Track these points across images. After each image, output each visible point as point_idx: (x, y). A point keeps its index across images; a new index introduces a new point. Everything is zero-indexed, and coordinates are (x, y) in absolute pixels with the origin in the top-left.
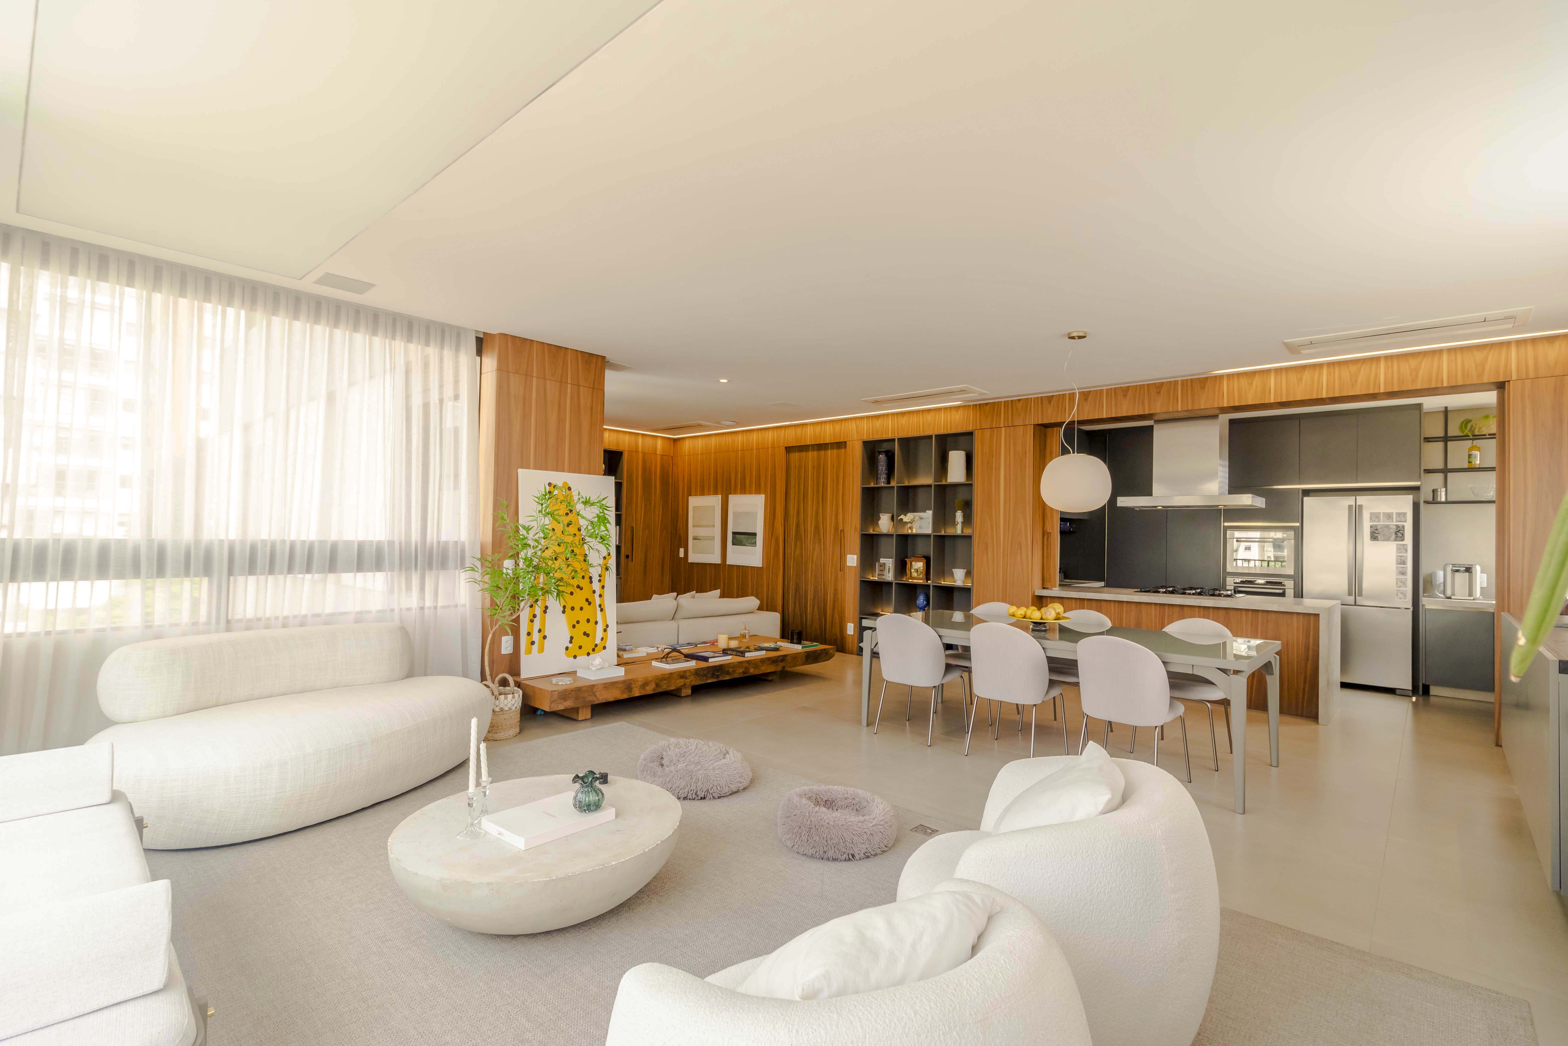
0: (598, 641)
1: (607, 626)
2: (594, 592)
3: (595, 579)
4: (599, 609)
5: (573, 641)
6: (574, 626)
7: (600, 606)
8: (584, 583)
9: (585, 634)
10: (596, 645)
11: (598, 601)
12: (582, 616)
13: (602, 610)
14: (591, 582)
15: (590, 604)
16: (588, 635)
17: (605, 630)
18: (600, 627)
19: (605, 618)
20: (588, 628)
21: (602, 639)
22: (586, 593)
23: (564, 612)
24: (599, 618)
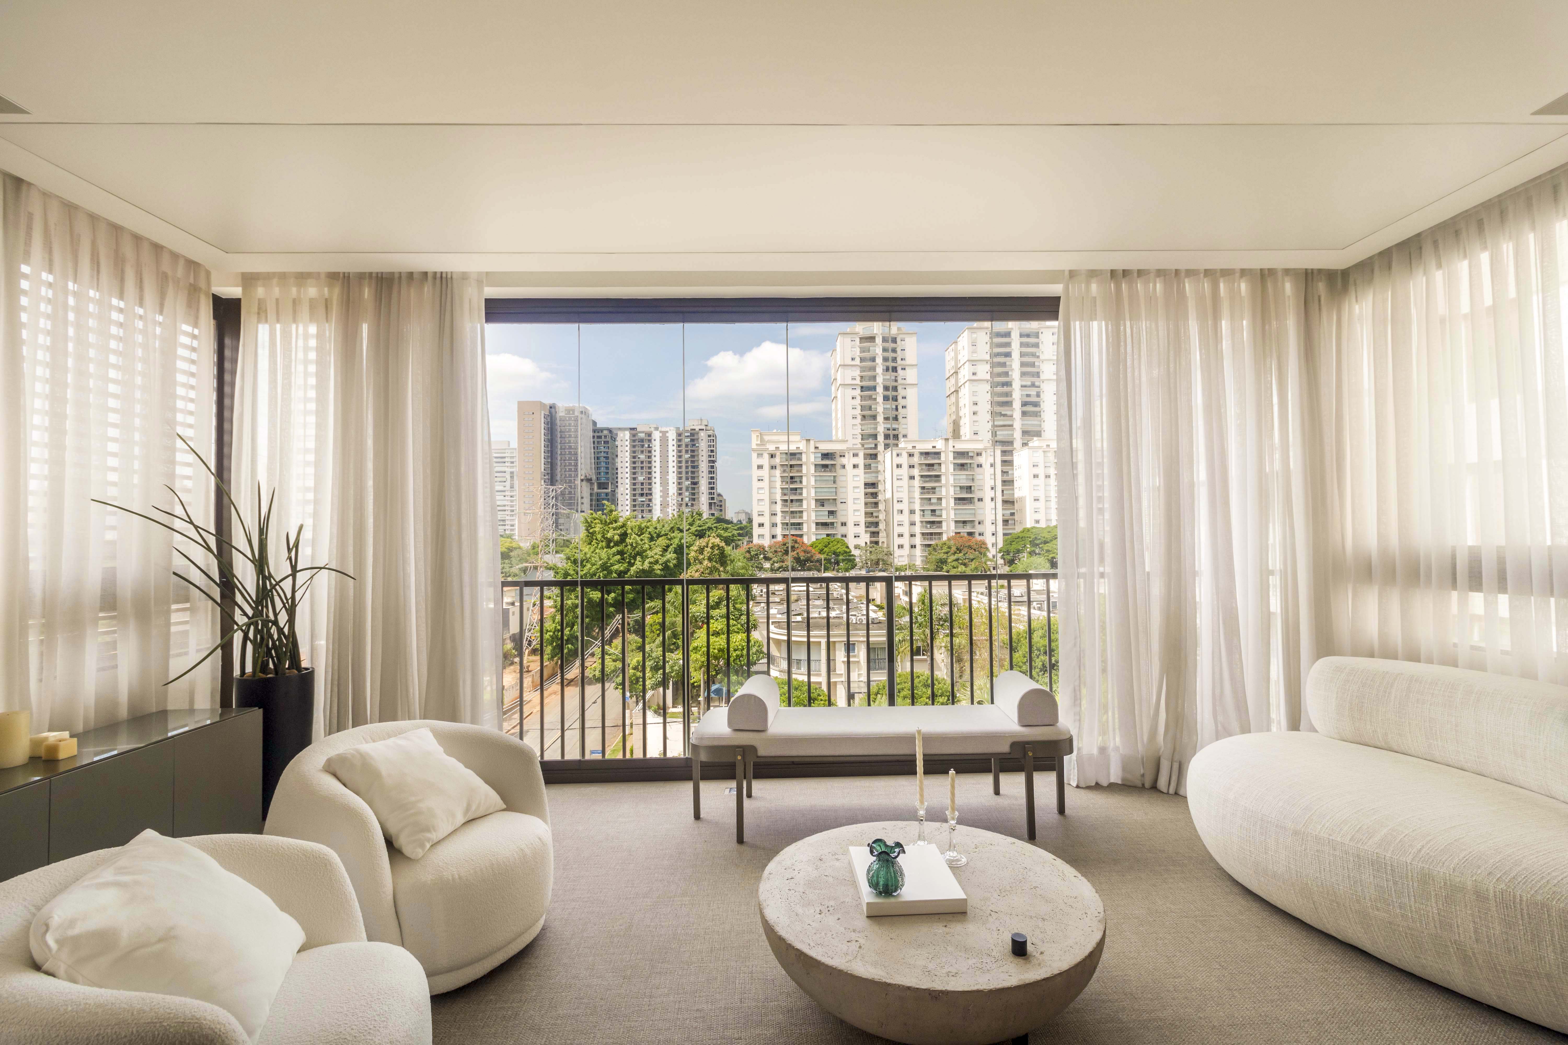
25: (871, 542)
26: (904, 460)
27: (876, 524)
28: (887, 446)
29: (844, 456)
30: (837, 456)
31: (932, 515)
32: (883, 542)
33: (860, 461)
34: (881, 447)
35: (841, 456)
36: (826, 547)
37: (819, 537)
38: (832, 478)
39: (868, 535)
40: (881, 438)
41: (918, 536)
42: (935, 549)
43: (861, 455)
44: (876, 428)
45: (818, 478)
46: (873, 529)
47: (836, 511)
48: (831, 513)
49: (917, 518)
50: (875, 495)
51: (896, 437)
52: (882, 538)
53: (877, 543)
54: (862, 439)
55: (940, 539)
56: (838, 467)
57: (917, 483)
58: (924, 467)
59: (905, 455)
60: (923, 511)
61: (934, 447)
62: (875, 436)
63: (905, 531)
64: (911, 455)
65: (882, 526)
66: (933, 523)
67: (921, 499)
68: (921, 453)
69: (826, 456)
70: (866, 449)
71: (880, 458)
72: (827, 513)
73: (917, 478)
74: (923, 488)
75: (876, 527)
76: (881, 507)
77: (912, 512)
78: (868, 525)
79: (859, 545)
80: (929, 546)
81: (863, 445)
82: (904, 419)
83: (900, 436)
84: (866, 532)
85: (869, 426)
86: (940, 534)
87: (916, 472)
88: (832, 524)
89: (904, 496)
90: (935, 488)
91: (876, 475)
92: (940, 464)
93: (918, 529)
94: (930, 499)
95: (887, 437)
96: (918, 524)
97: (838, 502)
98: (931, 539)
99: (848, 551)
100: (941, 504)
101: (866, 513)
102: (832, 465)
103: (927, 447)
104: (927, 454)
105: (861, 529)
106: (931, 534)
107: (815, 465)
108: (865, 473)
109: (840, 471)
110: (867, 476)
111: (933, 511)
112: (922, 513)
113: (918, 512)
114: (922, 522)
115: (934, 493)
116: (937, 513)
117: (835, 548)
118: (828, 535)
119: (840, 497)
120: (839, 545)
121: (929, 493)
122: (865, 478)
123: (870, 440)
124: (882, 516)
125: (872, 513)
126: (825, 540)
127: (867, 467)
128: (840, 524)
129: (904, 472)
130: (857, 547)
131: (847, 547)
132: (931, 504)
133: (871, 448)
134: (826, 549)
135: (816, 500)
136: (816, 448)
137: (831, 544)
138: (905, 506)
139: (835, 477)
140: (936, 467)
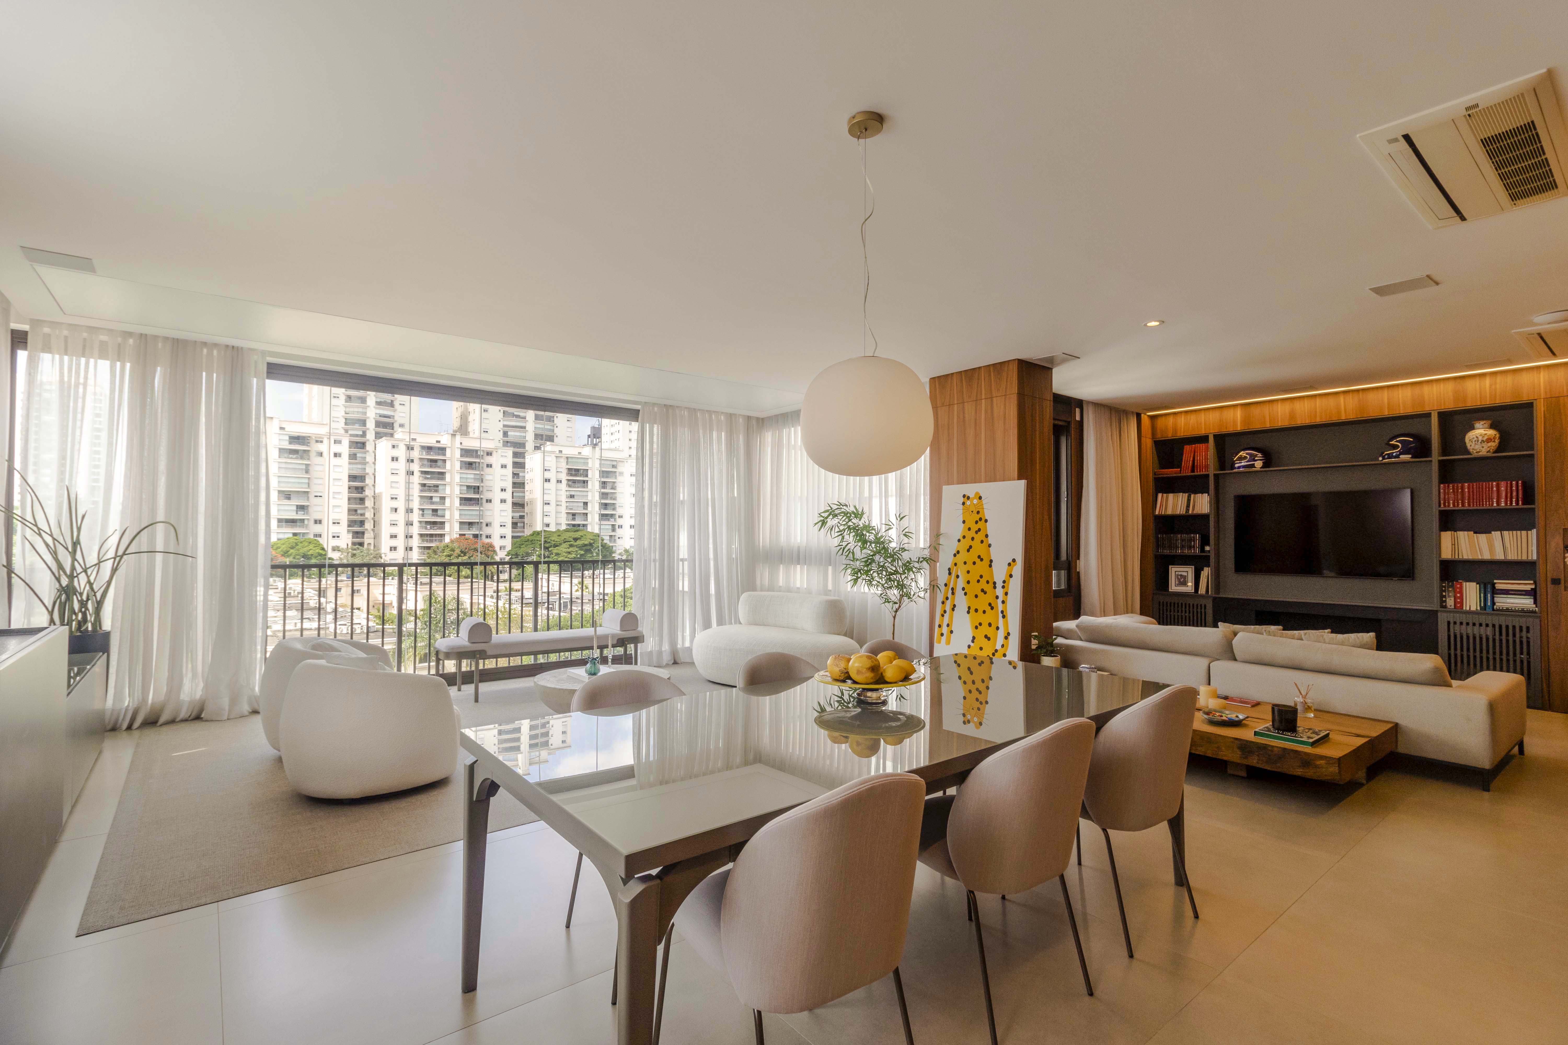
0: (998, 647)
1: (1009, 634)
2: (997, 597)
3: (999, 585)
4: (1001, 615)
5: (975, 641)
6: (976, 628)
7: (1002, 612)
8: (988, 588)
9: (986, 637)
10: (996, 651)
11: (1000, 607)
12: (985, 619)
13: (1004, 617)
14: (995, 587)
15: (992, 608)
16: (989, 639)
17: (1006, 638)
18: (1001, 634)
19: (1006, 625)
20: (990, 632)
21: (1003, 646)
22: (989, 598)
23: (968, 612)
24: (1001, 625)
25: (354, 544)
26: (401, 452)
27: (362, 523)
28: (378, 436)
29: (322, 442)
30: (313, 443)
31: (433, 515)
32: (369, 544)
33: (344, 448)
34: (370, 436)
35: (317, 441)
36: (292, 548)
37: (281, 536)
38: (304, 467)
39: (350, 535)
40: (371, 425)
41: (416, 538)
42: (435, 552)
43: (346, 442)
44: (365, 413)
45: (283, 466)
46: (357, 529)
47: (308, 506)
48: (301, 508)
49: (415, 517)
50: (361, 489)
51: (391, 426)
52: (368, 539)
53: (361, 544)
54: (346, 424)
55: (441, 541)
56: (313, 454)
57: (417, 479)
58: (426, 462)
59: (402, 448)
60: (423, 510)
61: (438, 442)
62: (363, 423)
63: (400, 530)
64: (410, 448)
65: (368, 526)
66: (434, 523)
67: (421, 497)
68: (423, 447)
69: (295, 439)
70: (351, 435)
71: (369, 447)
72: (295, 508)
73: (417, 474)
74: (424, 485)
75: (361, 526)
76: (369, 503)
77: (409, 511)
78: (351, 523)
79: (338, 547)
80: (429, 548)
81: (346, 431)
82: (402, 406)
83: (396, 426)
84: (348, 531)
85: (356, 410)
86: (442, 535)
87: (416, 467)
88: (302, 521)
89: (401, 493)
90: (437, 486)
91: (363, 467)
92: (444, 461)
93: (415, 530)
94: (431, 498)
95: (378, 424)
96: (416, 525)
97: (311, 496)
98: (431, 541)
99: (323, 553)
100: (444, 504)
101: (349, 510)
102: (305, 451)
103: (431, 441)
104: (429, 449)
105: (343, 528)
106: (431, 535)
107: (280, 449)
108: (350, 463)
109: (315, 460)
110: (352, 466)
111: (435, 511)
112: (421, 512)
113: (416, 512)
114: (420, 522)
115: (436, 491)
116: (439, 513)
117: (305, 549)
118: (295, 534)
119: (315, 489)
120: (311, 546)
121: (430, 491)
122: (349, 469)
123: (357, 426)
124: (369, 515)
125: (356, 511)
126: (291, 540)
127: (353, 457)
128: (312, 522)
129: (402, 465)
130: (335, 549)
131: (323, 549)
132: (432, 503)
133: (357, 436)
134: (292, 551)
135: (279, 492)
136: (282, 428)
137: (300, 545)
138: (401, 505)
139: (307, 465)
140: (440, 463)
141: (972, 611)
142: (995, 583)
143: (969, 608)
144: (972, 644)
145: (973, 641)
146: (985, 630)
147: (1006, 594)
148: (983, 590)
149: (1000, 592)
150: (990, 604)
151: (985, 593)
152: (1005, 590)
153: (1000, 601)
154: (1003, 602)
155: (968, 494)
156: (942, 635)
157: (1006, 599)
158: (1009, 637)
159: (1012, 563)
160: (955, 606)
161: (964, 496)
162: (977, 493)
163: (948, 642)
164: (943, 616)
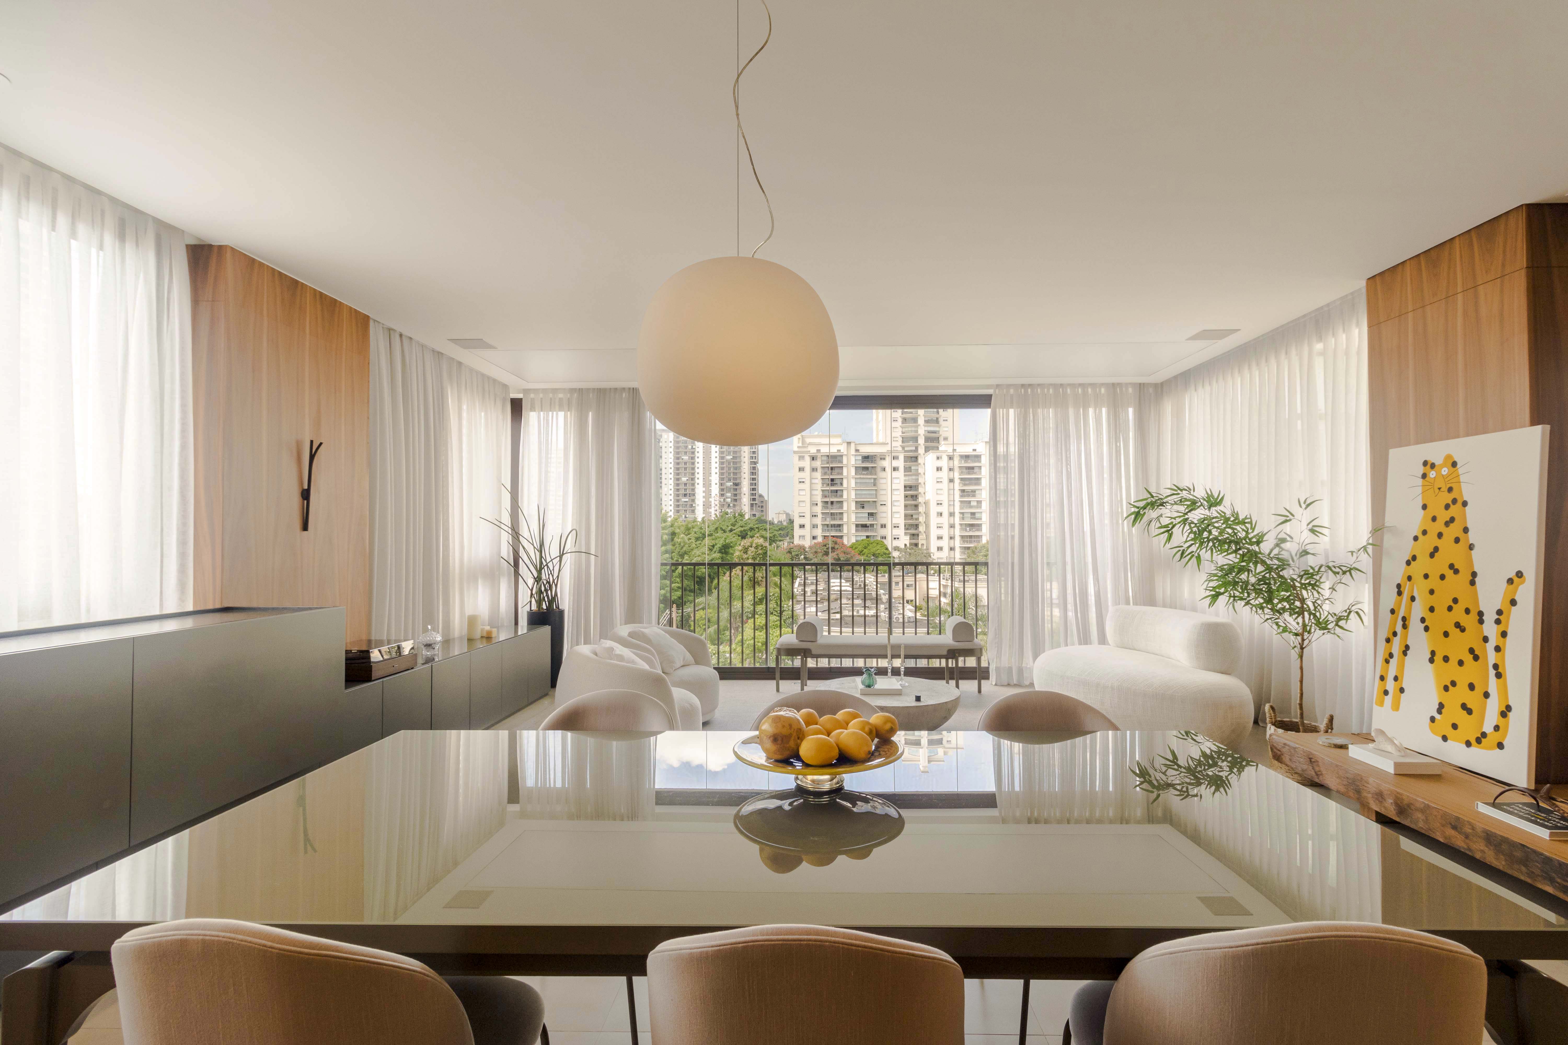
0: (1488, 728)
1: (1509, 708)
2: (1486, 639)
3: (1490, 617)
4: (1492, 672)
5: (1443, 711)
6: (1446, 689)
7: (1496, 667)
8: (1469, 622)
9: (1464, 706)
10: (1484, 735)
11: (1492, 657)
12: (1463, 676)
13: (1499, 675)
14: (1481, 622)
15: (1476, 658)
16: (1470, 712)
17: (1504, 715)
18: (1493, 707)
19: (1504, 691)
20: (1472, 699)
21: (1497, 728)
22: (1470, 639)
23: (1431, 661)
25: (911, 544)
26: (944, 463)
27: (917, 526)
28: (927, 449)
29: (884, 459)
30: (878, 459)
31: (971, 518)
32: (923, 545)
33: (900, 463)
34: (921, 450)
35: (881, 459)
36: (865, 548)
37: (859, 538)
38: (873, 481)
39: (908, 537)
40: (921, 441)
41: (958, 539)
42: (974, 552)
43: (901, 457)
44: (917, 431)
45: (858, 481)
46: (913, 531)
47: (876, 513)
48: (871, 515)
49: (957, 520)
50: (915, 497)
51: (937, 440)
52: (921, 541)
53: (916, 545)
54: (903, 442)
55: (979, 542)
56: (878, 470)
57: (957, 485)
58: (964, 470)
59: (945, 458)
60: (963, 513)
61: (975, 450)
62: (915, 439)
63: (945, 532)
64: (951, 458)
65: (922, 529)
66: (972, 525)
67: (961, 502)
68: (961, 457)
69: (866, 458)
70: (906, 451)
71: (920, 460)
72: (867, 515)
73: (957, 481)
74: (963, 491)
75: (916, 529)
76: (921, 509)
77: (952, 514)
78: (907, 527)
79: (898, 547)
80: (968, 548)
81: (903, 448)
82: (945, 422)
83: (941, 439)
84: (906, 534)
85: (910, 429)
86: (979, 537)
87: (957, 475)
88: (872, 525)
89: (944, 498)
90: (975, 492)
91: (916, 477)
92: (980, 467)
93: (958, 532)
94: (970, 502)
95: (927, 440)
96: (957, 527)
97: (878, 505)
98: (971, 542)
99: (887, 552)
100: (981, 507)
101: (906, 516)
102: (872, 467)
103: (967, 450)
104: (967, 457)
105: (901, 532)
106: (971, 537)
107: (856, 467)
108: (905, 475)
109: (881, 474)
110: (907, 478)
111: (973, 514)
112: (961, 516)
113: (957, 516)
114: (961, 525)
115: (974, 496)
116: (977, 516)
117: (874, 549)
118: (868, 537)
119: (881, 498)
120: (878, 547)
121: (968, 496)
122: (905, 480)
123: (911, 443)
124: (922, 519)
125: (912, 516)
126: (864, 542)
127: (907, 469)
128: (879, 526)
129: (944, 475)
130: (896, 549)
131: (887, 549)
132: (971, 507)
133: (911, 451)
134: (865, 550)
135: (856, 502)
136: (857, 451)
137: (871, 545)
138: (944, 509)
139: (875, 479)
140: (976, 470)
141: (1438, 658)
142: (1481, 614)
143: (1433, 653)
144: (1437, 716)
145: (1439, 711)
146: (1461, 694)
147: (1504, 634)
148: (1458, 625)
149: (1490, 629)
150: (1472, 651)
151: (1463, 630)
152: (1501, 628)
153: (1490, 646)
154: (1498, 649)
155: (1431, 459)
156: (1386, 693)
157: (1504, 644)
158: (1510, 715)
159: (1516, 579)
160: (1407, 647)
161: (1425, 463)
162: (1448, 457)
163: (1396, 706)
164: (1387, 662)
